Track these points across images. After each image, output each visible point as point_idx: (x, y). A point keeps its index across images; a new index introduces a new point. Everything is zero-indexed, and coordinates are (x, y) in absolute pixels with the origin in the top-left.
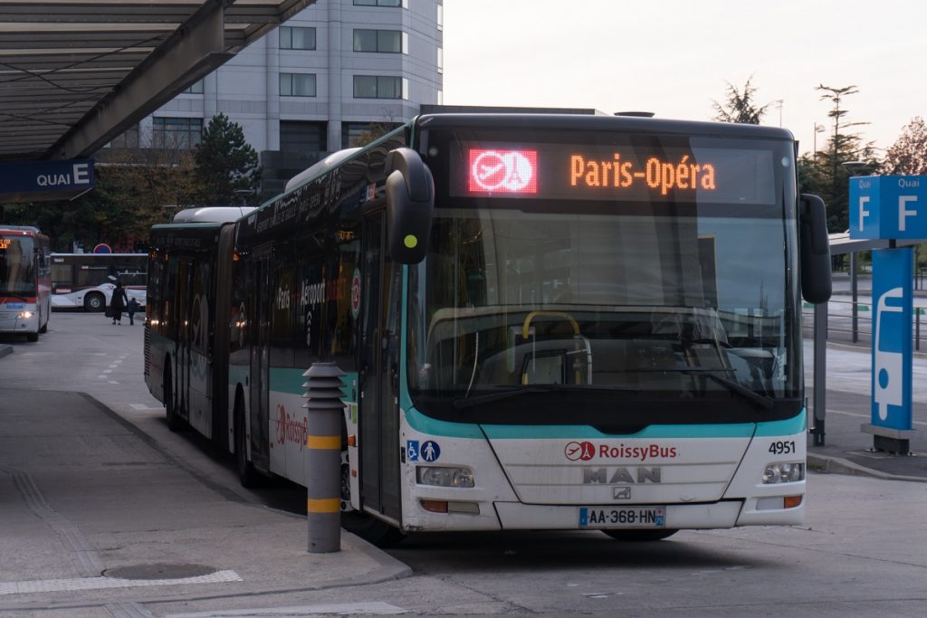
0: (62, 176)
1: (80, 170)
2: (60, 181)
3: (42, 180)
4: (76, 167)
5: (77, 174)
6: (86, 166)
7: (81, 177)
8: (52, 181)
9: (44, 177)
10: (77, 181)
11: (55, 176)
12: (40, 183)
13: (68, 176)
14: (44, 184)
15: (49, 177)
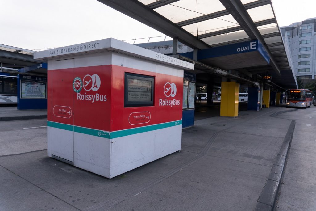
0: (246, 47)
1: (253, 44)
2: (245, 49)
3: (239, 50)
4: (251, 43)
5: (251, 46)
6: (255, 42)
7: (253, 47)
8: (242, 49)
9: (240, 49)
10: (251, 48)
11: (243, 48)
12: (238, 51)
13: (248, 47)
14: (239, 51)
15: (241, 48)
